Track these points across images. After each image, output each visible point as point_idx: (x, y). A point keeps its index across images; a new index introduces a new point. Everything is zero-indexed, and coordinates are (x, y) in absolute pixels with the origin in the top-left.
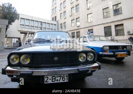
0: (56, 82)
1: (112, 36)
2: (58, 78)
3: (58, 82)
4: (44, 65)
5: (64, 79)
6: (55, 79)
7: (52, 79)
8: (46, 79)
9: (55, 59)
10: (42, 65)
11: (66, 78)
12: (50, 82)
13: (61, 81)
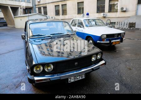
0: (77, 80)
1: (104, 12)
2: (78, 77)
3: (78, 79)
4: (67, 70)
5: (82, 77)
6: (76, 78)
7: (74, 79)
8: (69, 80)
9: (75, 64)
10: (65, 71)
11: (83, 76)
12: (72, 81)
13: (80, 78)
